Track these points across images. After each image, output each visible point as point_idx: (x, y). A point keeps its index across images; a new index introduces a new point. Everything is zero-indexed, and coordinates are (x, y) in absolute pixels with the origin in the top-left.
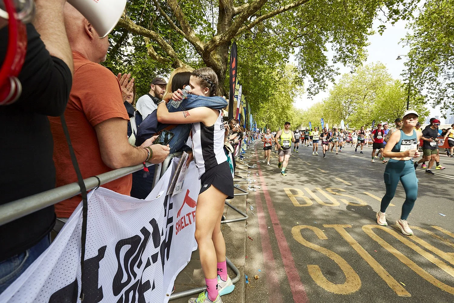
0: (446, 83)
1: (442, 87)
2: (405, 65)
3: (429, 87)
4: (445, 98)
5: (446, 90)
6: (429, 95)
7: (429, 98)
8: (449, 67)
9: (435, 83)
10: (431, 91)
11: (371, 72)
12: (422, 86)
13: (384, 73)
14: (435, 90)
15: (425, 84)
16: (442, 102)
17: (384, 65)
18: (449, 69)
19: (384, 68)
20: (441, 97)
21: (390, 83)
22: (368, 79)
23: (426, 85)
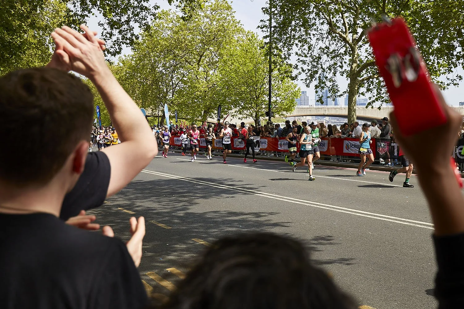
0: (319, 47)
1: (316, 53)
2: (264, 11)
3: (299, 52)
4: (320, 71)
5: (320, 58)
6: (300, 65)
7: (300, 70)
8: (321, 21)
9: (306, 47)
10: (301, 58)
11: (208, 12)
12: (289, 50)
13: (230, 17)
14: (306, 56)
15: (294, 46)
16: (317, 76)
17: (229, 4)
18: (322, 24)
19: (229, 8)
20: (315, 69)
21: (240, 36)
22: (204, 25)
23: (295, 49)
